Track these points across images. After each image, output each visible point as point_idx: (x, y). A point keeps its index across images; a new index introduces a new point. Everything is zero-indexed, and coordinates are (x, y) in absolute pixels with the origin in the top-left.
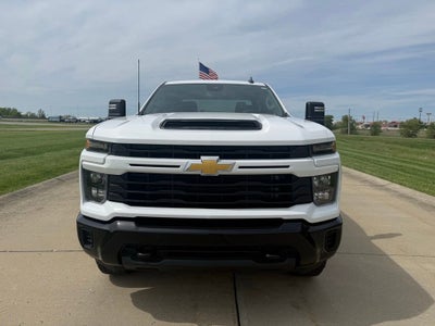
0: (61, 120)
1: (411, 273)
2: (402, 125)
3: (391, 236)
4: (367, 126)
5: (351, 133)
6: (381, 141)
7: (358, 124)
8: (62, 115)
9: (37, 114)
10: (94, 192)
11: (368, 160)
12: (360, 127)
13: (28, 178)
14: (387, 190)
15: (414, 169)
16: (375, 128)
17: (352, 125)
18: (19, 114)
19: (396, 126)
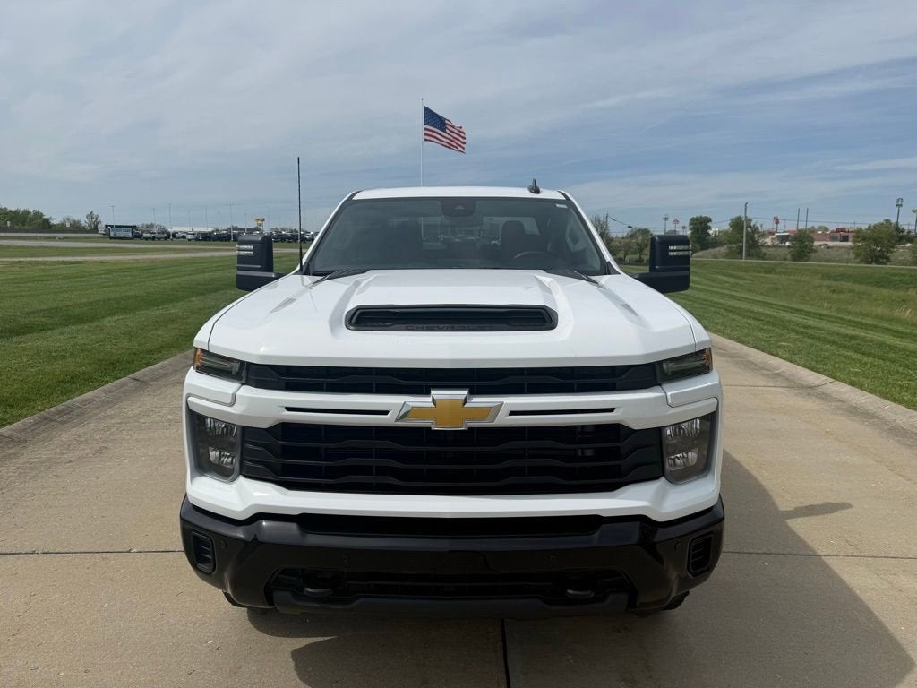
0: (136, 234)
1: (868, 598)
2: (859, 235)
3: (828, 509)
4: (783, 238)
5: (749, 255)
6: (814, 272)
7: (763, 235)
8: (138, 223)
9: (84, 221)
10: (213, 454)
11: (783, 324)
12: (768, 241)
13: (73, 378)
14: (824, 397)
15: (881, 345)
16: (802, 244)
17: (750, 237)
18: (47, 221)
19: (845, 239)
